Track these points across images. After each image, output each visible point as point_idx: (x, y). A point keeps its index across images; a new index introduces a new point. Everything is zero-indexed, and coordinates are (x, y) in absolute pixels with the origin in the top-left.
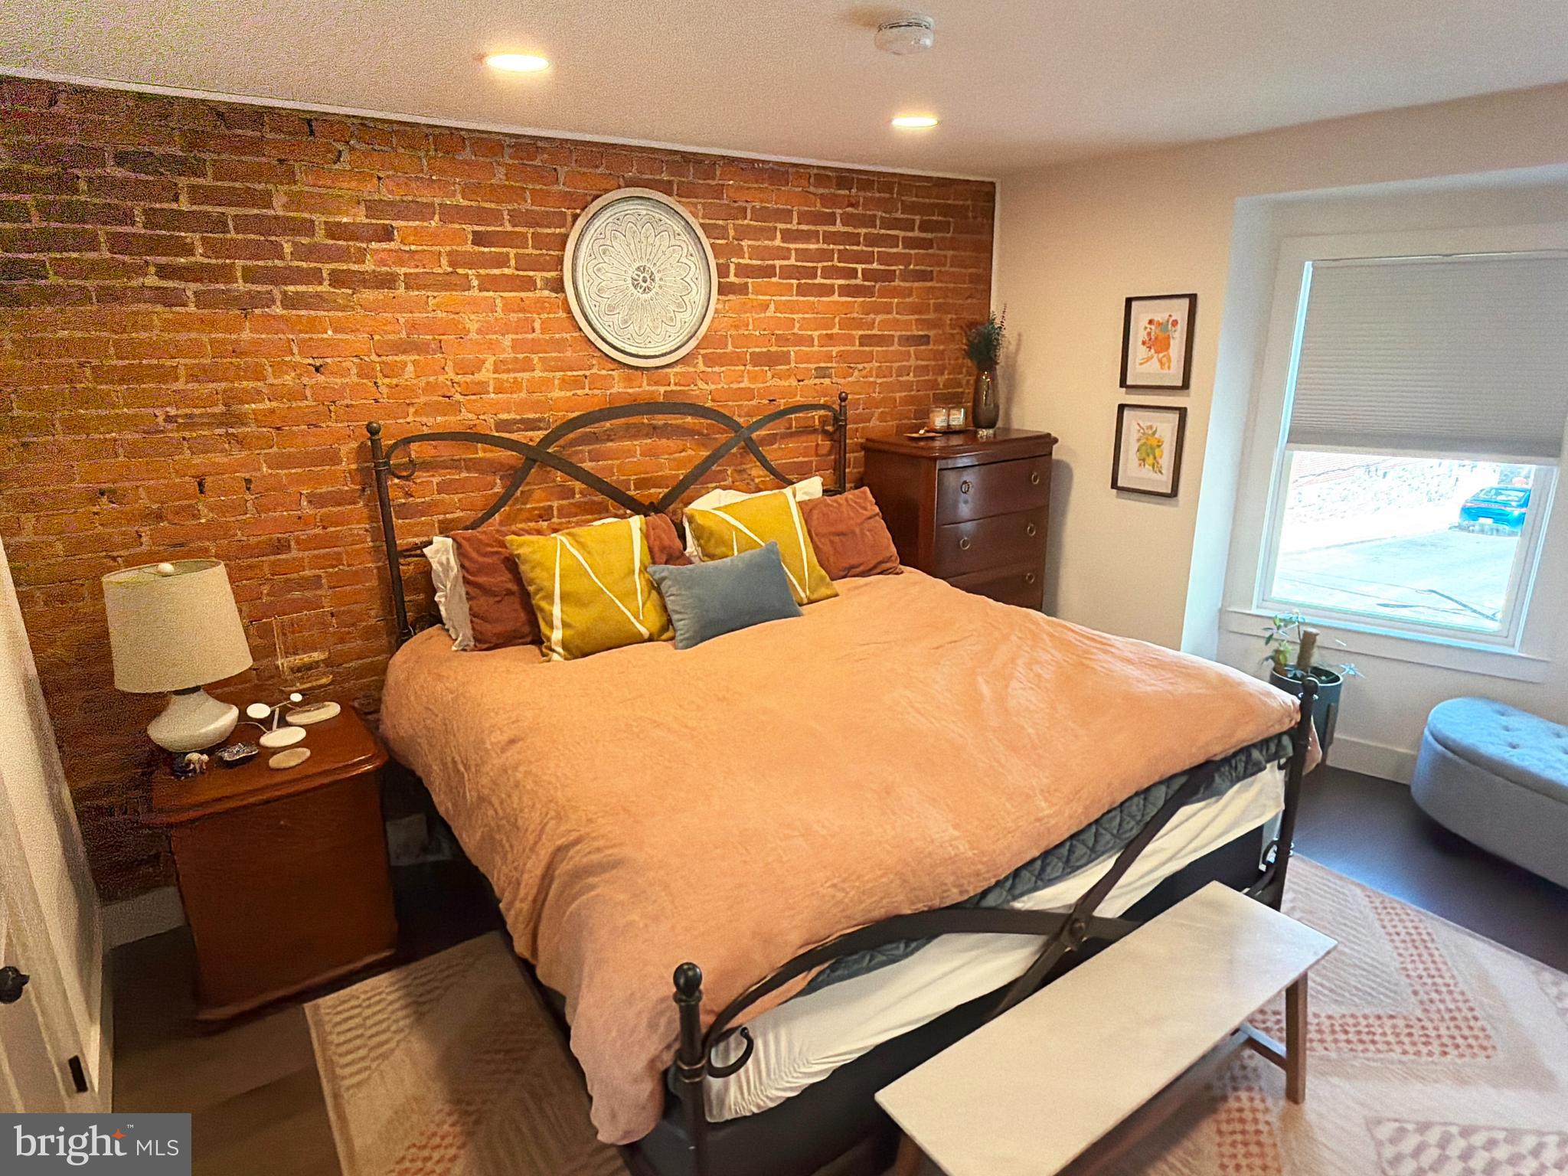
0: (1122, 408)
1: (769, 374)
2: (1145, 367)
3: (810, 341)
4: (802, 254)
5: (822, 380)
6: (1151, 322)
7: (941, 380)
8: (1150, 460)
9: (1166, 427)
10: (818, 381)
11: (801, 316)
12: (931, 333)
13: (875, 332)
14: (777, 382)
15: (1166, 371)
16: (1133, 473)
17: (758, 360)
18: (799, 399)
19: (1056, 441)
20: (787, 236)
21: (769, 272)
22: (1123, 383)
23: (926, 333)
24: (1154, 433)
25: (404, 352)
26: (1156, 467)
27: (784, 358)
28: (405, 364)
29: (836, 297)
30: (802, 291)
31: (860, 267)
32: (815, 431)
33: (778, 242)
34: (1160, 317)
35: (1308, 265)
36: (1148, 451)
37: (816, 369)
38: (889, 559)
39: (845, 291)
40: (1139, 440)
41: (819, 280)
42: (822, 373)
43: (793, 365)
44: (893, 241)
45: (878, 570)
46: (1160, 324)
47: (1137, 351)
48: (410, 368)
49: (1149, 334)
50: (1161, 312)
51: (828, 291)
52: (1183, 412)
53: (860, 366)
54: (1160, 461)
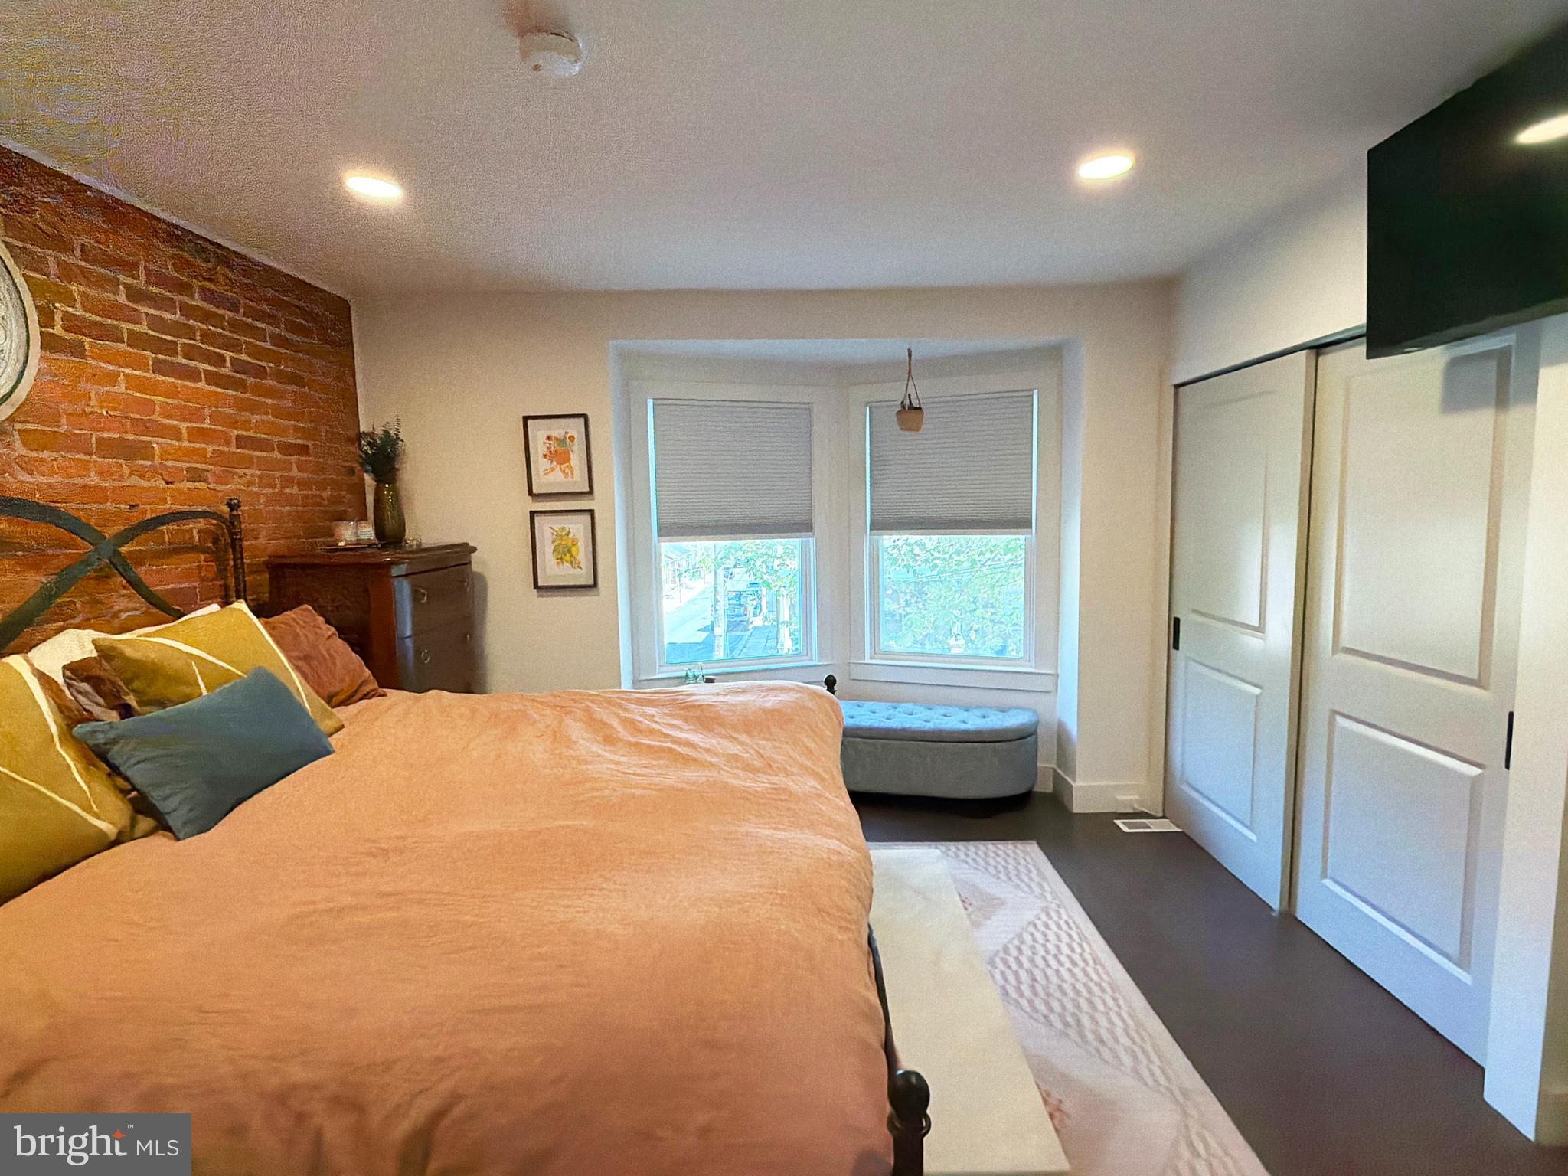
0: (533, 514)
1: (126, 470)
2: (548, 477)
3: (177, 434)
4: (155, 322)
5: (198, 484)
6: (549, 438)
7: (326, 494)
8: (568, 557)
9: (578, 527)
10: (191, 485)
11: (162, 399)
12: (310, 444)
13: (251, 433)
14: (135, 480)
15: (570, 479)
16: (552, 571)
17: (106, 447)
18: (169, 506)
19: (474, 549)
20: (134, 294)
21: (114, 336)
22: (530, 492)
23: (305, 442)
24: (568, 533)
26: (574, 563)
27: (144, 451)
29: (202, 385)
30: (159, 368)
31: (228, 355)
32: (194, 549)
33: (122, 299)
34: (555, 434)
35: (650, 402)
36: (564, 552)
37: (188, 470)
38: (366, 682)
39: (213, 379)
40: (553, 542)
41: (180, 360)
42: (196, 476)
43: (157, 461)
44: (260, 335)
45: (359, 695)
46: (557, 439)
47: (540, 464)
49: (549, 448)
50: (558, 429)
51: (193, 375)
52: (591, 512)
53: (241, 472)
54: (577, 558)
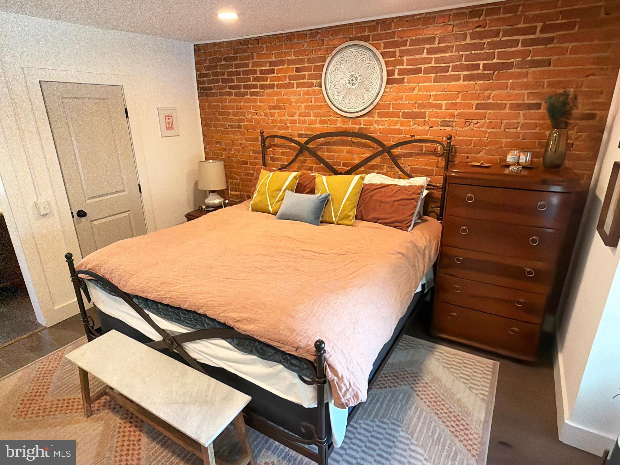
0: (616, 165)
1: (412, 123)
3: (440, 107)
5: (446, 128)
11: (435, 93)
13: (489, 101)
14: (416, 127)
20: (431, 51)
21: (419, 71)
23: (537, 102)
25: (275, 109)
28: (275, 113)
30: (437, 80)
31: (482, 63)
32: (437, 154)
33: (424, 55)
37: (442, 122)
39: (469, 78)
41: (450, 73)
42: (446, 124)
43: (427, 119)
44: (514, 44)
48: (276, 114)
51: (457, 78)
53: (475, 121)
